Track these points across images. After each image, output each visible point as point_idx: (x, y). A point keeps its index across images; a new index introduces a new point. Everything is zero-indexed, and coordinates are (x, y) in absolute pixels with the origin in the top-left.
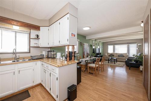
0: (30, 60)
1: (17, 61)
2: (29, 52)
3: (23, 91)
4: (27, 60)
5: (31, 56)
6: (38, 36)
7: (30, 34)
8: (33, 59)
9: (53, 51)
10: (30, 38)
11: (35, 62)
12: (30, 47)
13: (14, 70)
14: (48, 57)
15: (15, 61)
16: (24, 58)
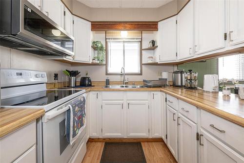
0: (142, 87)
1: (126, 87)
2: (141, 74)
3: (133, 141)
4: (139, 86)
5: (144, 81)
6: (153, 42)
7: (141, 42)
8: (147, 85)
9: (190, 71)
10: (141, 50)
11: (152, 92)
12: (141, 64)
13: (123, 101)
14: (175, 86)
15: (123, 87)
16: (133, 83)
